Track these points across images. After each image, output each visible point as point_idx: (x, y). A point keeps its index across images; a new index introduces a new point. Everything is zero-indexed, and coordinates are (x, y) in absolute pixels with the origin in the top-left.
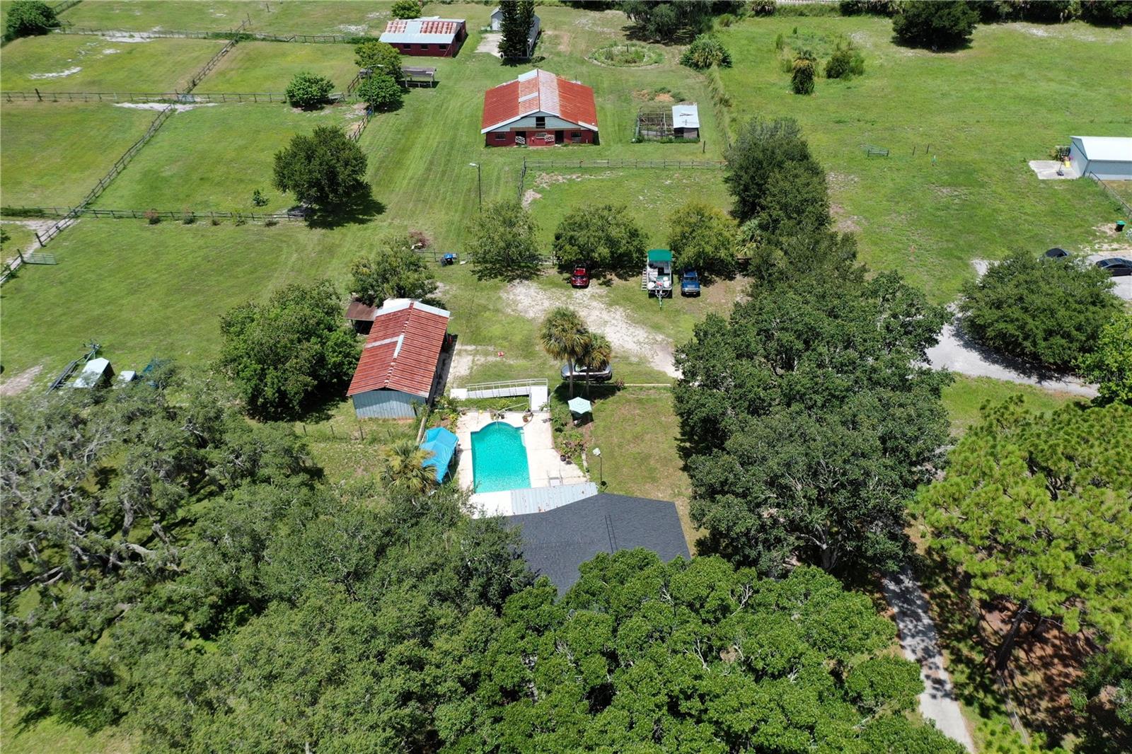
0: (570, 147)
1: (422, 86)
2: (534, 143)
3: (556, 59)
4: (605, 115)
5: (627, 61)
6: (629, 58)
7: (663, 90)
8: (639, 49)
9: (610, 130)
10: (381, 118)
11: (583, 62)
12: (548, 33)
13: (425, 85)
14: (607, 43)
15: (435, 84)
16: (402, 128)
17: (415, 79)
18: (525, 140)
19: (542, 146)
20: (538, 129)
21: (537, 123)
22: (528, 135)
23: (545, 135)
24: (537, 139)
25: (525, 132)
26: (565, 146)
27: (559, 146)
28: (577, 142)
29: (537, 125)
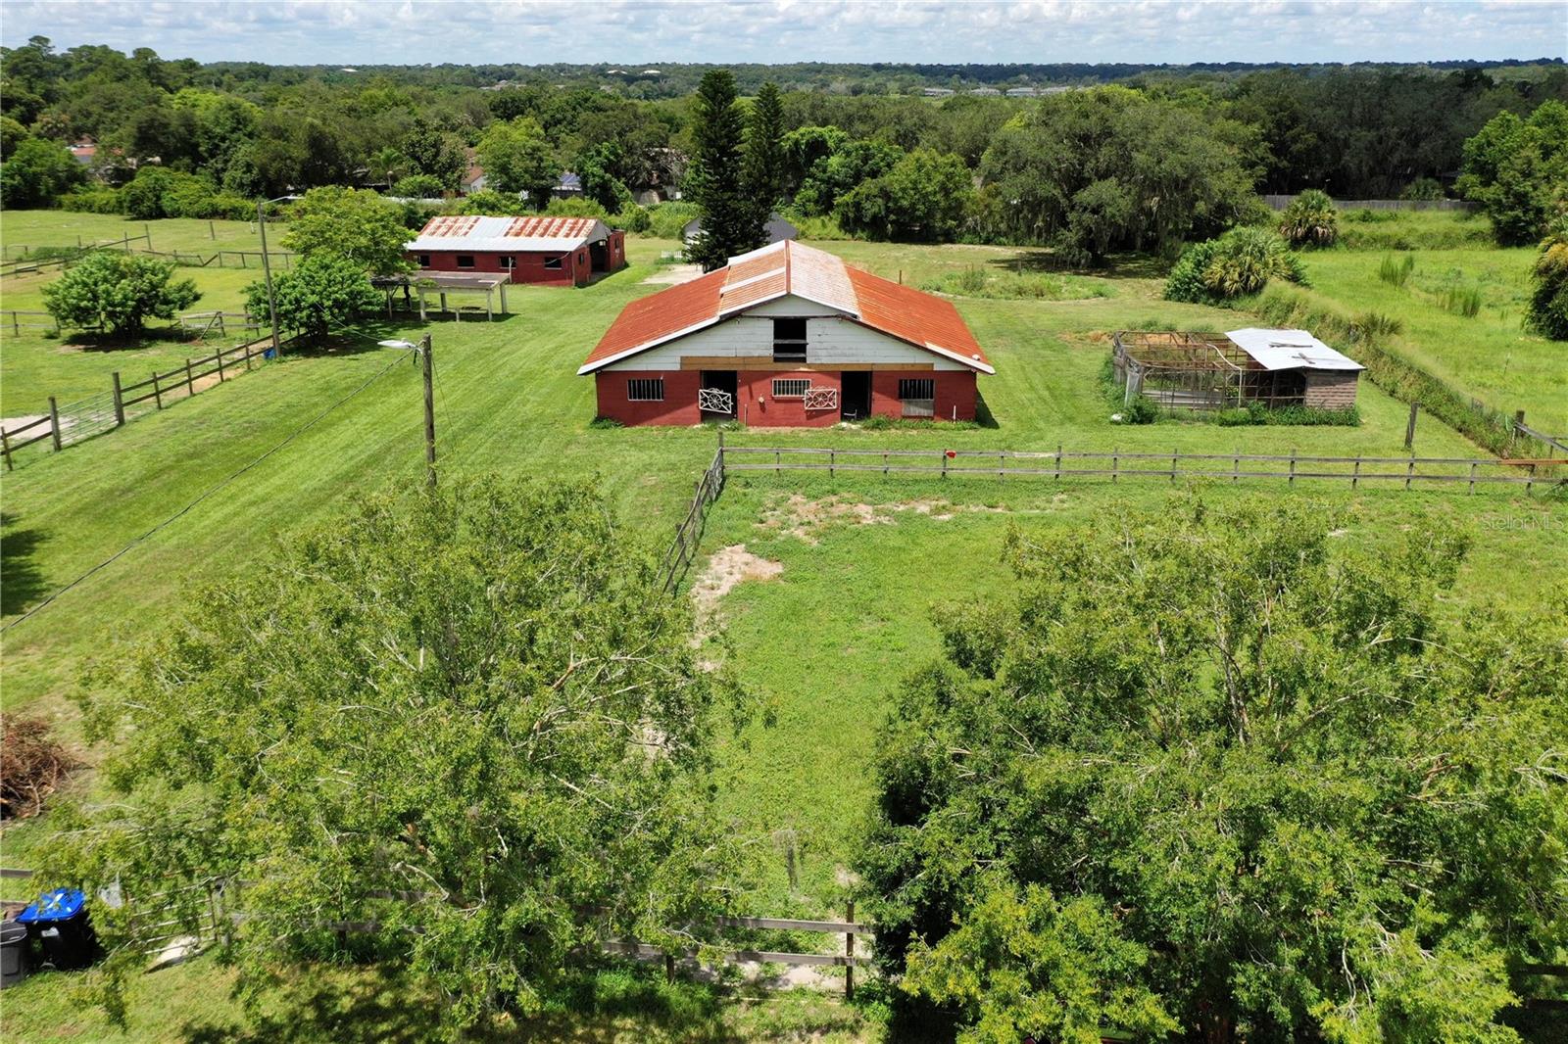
0: (894, 433)
1: (465, 319)
2: (765, 415)
6: (1027, 285)
9: (1022, 396)
13: (475, 318)
15: (502, 317)
16: (343, 384)
17: (455, 296)
18: (734, 399)
19: (792, 425)
20: (780, 366)
21: (780, 342)
22: (742, 385)
23: (806, 384)
24: (778, 401)
25: (734, 373)
26: (877, 426)
27: (853, 427)
28: (920, 418)
29: (777, 348)
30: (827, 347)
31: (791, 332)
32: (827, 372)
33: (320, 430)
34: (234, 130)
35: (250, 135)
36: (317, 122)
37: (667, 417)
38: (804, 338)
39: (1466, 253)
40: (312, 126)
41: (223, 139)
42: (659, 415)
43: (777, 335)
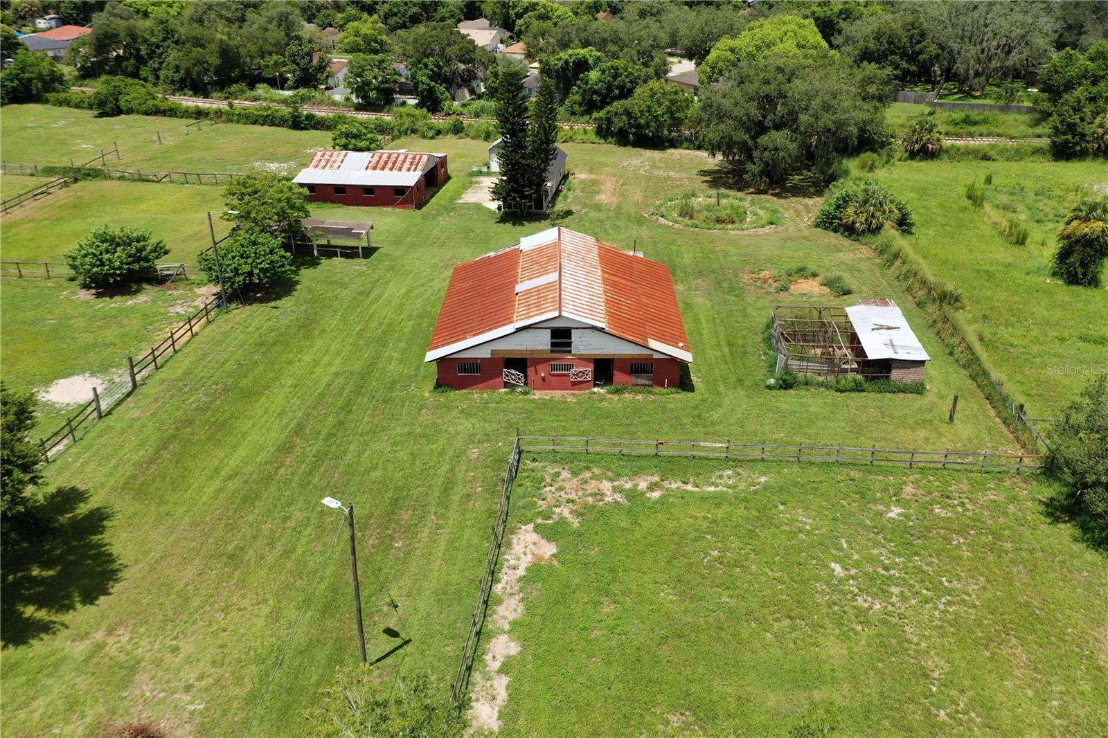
0: (627, 396)
1: (344, 255)
2: (545, 384)
3: (592, 214)
4: (696, 320)
5: (718, 221)
6: (723, 214)
7: (802, 271)
8: (736, 203)
9: (711, 354)
10: (241, 314)
11: (640, 221)
12: (580, 176)
13: (350, 253)
14: (679, 193)
15: (369, 252)
16: (271, 338)
17: (336, 241)
18: (526, 377)
19: (563, 389)
20: (555, 355)
21: (554, 341)
22: (531, 366)
23: (571, 366)
24: (553, 375)
25: (526, 359)
26: (616, 392)
27: (602, 391)
28: (644, 385)
29: (553, 344)
30: (582, 344)
31: (561, 336)
32: (585, 359)
33: (262, 393)
34: (165, 40)
35: (177, 43)
36: (225, 38)
37: (483, 385)
38: (570, 338)
39: (1030, 165)
40: (221, 40)
41: (158, 46)
42: (477, 384)
43: (552, 337)
